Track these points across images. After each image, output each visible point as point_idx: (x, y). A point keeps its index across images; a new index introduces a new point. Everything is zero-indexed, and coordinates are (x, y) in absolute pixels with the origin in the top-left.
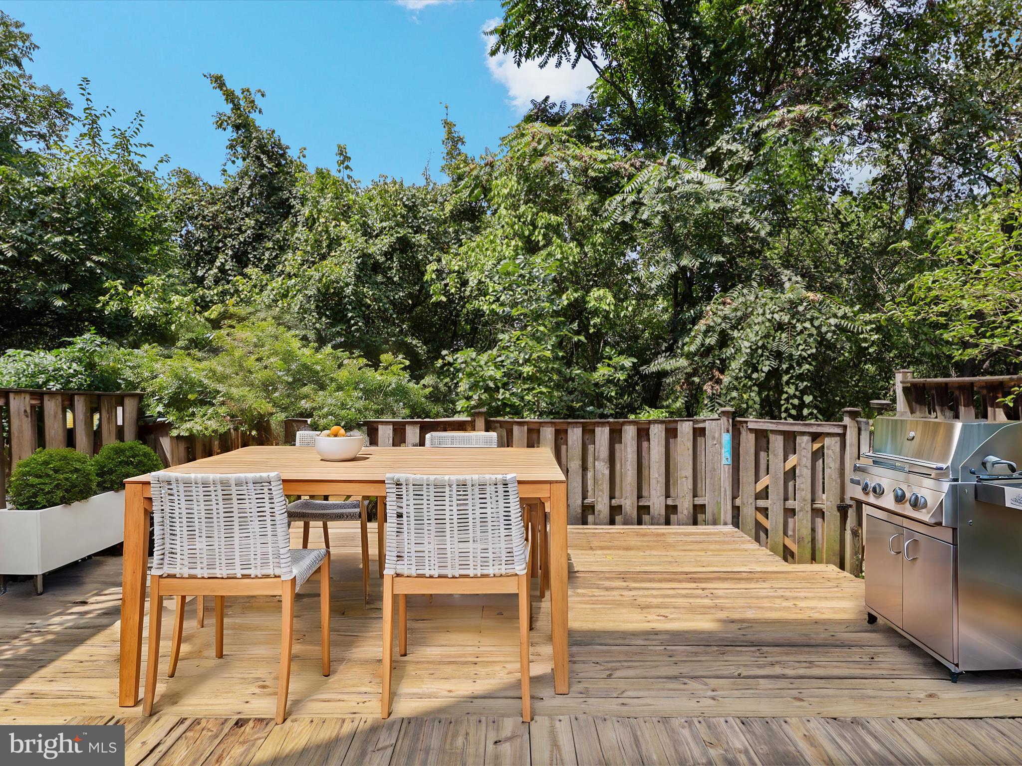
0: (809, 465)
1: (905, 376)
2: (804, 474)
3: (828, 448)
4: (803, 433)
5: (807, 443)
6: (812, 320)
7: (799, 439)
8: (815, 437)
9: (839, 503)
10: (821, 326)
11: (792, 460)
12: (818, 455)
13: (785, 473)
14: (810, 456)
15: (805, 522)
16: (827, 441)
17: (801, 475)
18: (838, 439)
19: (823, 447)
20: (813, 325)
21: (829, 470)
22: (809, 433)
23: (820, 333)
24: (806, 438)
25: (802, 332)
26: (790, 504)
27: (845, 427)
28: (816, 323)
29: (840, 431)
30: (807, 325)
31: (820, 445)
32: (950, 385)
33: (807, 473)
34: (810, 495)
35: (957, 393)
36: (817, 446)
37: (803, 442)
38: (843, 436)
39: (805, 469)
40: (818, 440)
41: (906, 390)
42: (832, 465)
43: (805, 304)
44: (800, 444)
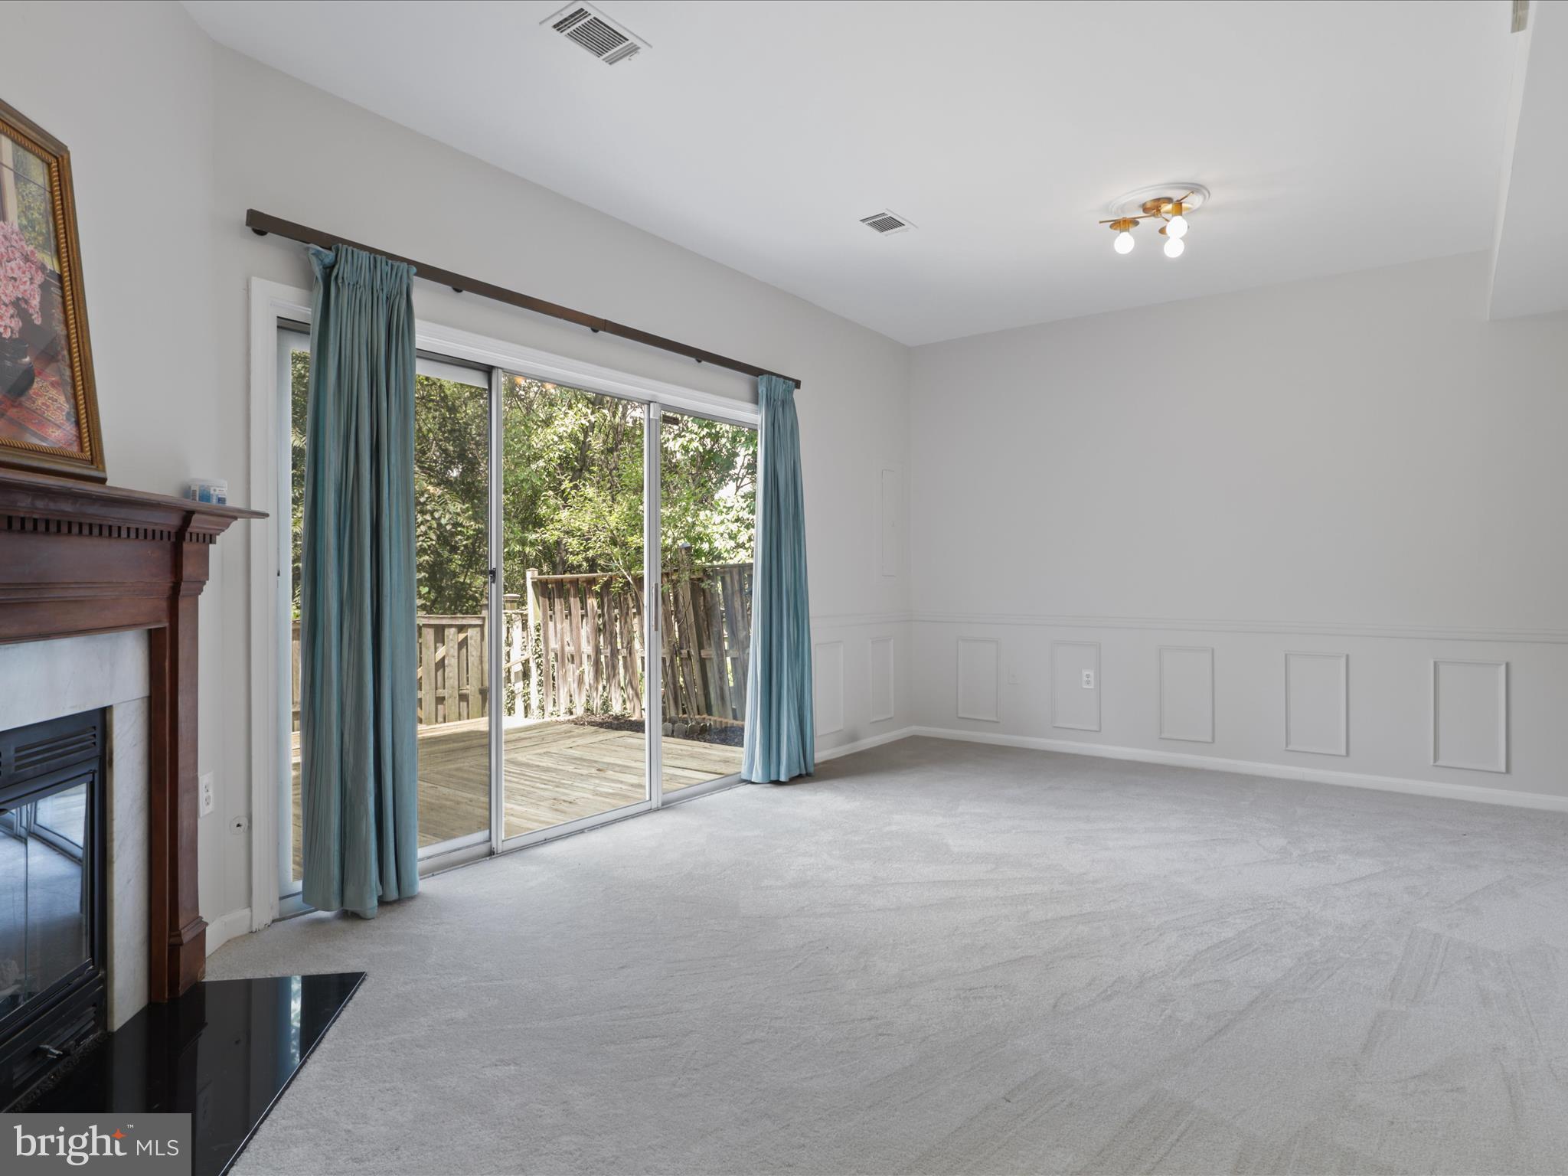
0: (456, 654)
1: (533, 574)
2: (452, 663)
3: (471, 638)
4: (451, 626)
5: (454, 634)
6: (432, 513)
7: (447, 631)
8: (461, 628)
9: (480, 687)
10: (440, 518)
11: (441, 651)
12: (463, 644)
13: (436, 664)
14: (456, 646)
15: (453, 708)
16: (470, 632)
17: (449, 665)
18: (478, 629)
19: (467, 637)
20: (434, 518)
21: (472, 658)
22: (456, 625)
23: (439, 525)
24: (453, 630)
25: (422, 523)
26: (441, 692)
27: (483, 619)
28: (437, 515)
29: (479, 622)
30: (428, 517)
31: (465, 635)
32: (564, 580)
33: (454, 661)
34: (457, 683)
35: (568, 586)
36: (462, 636)
37: (450, 633)
38: (482, 626)
39: (453, 660)
40: (464, 630)
41: (534, 584)
42: (474, 653)
43: (426, 496)
44: (448, 636)
